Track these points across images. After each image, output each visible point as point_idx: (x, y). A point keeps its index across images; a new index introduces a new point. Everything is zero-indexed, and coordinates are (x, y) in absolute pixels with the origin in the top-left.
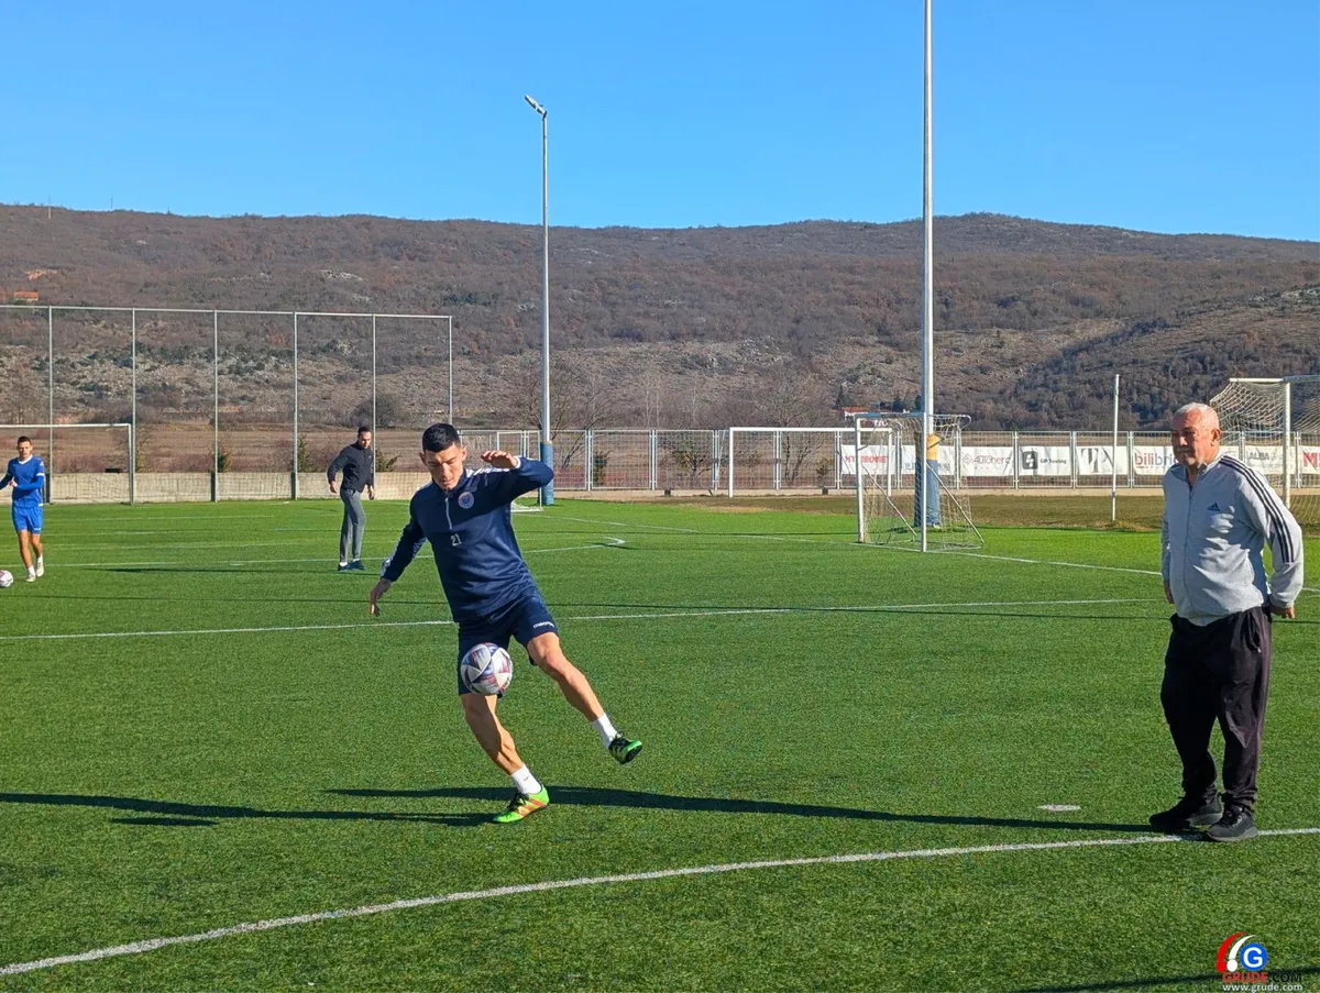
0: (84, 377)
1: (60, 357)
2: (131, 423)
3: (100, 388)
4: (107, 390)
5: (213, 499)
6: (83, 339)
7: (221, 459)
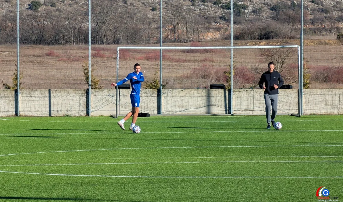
2: (300, 44)
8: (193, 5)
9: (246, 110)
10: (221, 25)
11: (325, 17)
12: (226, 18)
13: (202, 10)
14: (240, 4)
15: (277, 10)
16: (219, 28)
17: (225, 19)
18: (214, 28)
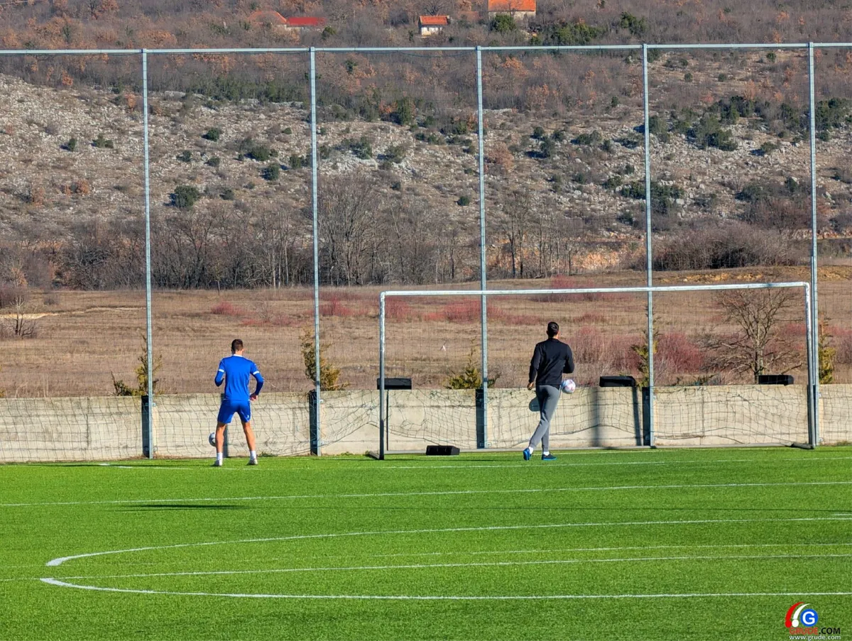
0: (629, 169)
1: (581, 131)
3: (662, 192)
4: (676, 196)
6: (626, 93)
8: (555, 189)
9: (685, 436)
10: (622, 235)
12: (634, 219)
13: (577, 201)
14: (666, 186)
15: (753, 197)
16: (616, 242)
17: (630, 220)
18: (604, 243)
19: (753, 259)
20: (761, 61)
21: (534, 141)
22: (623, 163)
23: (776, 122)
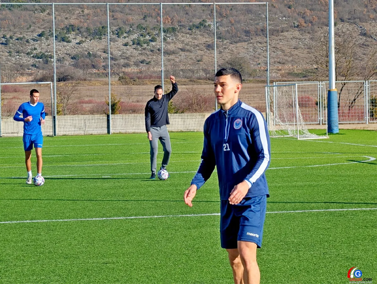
0: (35, 49)
1: (19, 36)
2: (53, 81)
3: (46, 57)
4: (51, 58)
5: (109, 132)
6: (34, 23)
7: (113, 106)
8: (10, 55)
9: (12, 133)
10: (33, 71)
11: (115, 64)
12: (37, 66)
13: (18, 60)
14: (48, 55)
15: (77, 58)
16: (31, 73)
17: (36, 66)
18: (27, 74)
19: (72, 78)
20: (80, 13)
21: (3, 39)
22: (33, 47)
23: (84, 33)
